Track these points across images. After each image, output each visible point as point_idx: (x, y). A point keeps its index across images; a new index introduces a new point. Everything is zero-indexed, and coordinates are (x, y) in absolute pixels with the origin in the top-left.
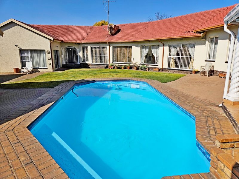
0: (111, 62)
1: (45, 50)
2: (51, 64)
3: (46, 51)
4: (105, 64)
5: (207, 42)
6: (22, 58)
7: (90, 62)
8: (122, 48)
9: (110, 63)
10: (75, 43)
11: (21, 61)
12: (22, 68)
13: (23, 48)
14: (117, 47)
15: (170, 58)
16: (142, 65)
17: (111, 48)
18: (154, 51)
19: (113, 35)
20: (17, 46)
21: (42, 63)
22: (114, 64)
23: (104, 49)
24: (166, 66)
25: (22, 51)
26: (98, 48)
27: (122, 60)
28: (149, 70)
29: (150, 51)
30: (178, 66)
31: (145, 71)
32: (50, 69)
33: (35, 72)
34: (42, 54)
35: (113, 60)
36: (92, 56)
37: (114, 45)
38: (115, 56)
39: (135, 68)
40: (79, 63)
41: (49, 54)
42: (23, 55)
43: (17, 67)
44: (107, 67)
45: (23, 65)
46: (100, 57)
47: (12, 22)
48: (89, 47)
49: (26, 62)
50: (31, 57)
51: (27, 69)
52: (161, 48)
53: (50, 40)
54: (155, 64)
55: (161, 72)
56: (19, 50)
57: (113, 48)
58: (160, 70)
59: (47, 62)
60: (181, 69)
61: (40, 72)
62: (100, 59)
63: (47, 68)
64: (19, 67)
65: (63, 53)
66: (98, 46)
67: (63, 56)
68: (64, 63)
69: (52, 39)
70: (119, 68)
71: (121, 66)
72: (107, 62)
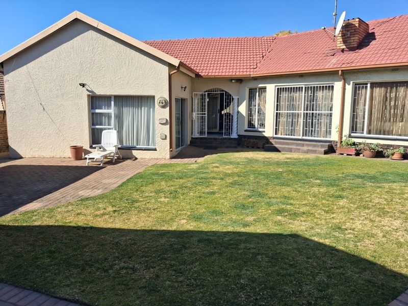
0: (346, 132)
1: (153, 97)
2: (166, 139)
3: (156, 99)
4: (322, 139)
6: (95, 119)
8: (392, 88)
9: (341, 138)
10: (231, 80)
11: (90, 126)
12: (91, 147)
13: (97, 93)
14: (374, 85)
17: (349, 88)
19: (352, 49)
20: (83, 85)
21: (143, 134)
22: (357, 141)
25: (95, 100)
26: (300, 89)
32: (163, 150)
33: (124, 159)
34: (144, 110)
35: (353, 128)
36: (278, 116)
38: (360, 113)
40: (235, 136)
41: (164, 107)
42: (98, 111)
43: (79, 145)
44: (331, 150)
45: (96, 138)
46: (306, 116)
47: (76, 21)
48: (272, 89)
49: (102, 130)
51: (105, 150)
53: (171, 66)
56: (88, 95)
59: (157, 132)
61: (136, 159)
63: (155, 150)
64: (85, 143)
65: (196, 107)
66: (302, 85)
67: (195, 114)
68: (196, 135)
69: (176, 62)
70: (379, 154)
71: (389, 146)
72: (328, 132)
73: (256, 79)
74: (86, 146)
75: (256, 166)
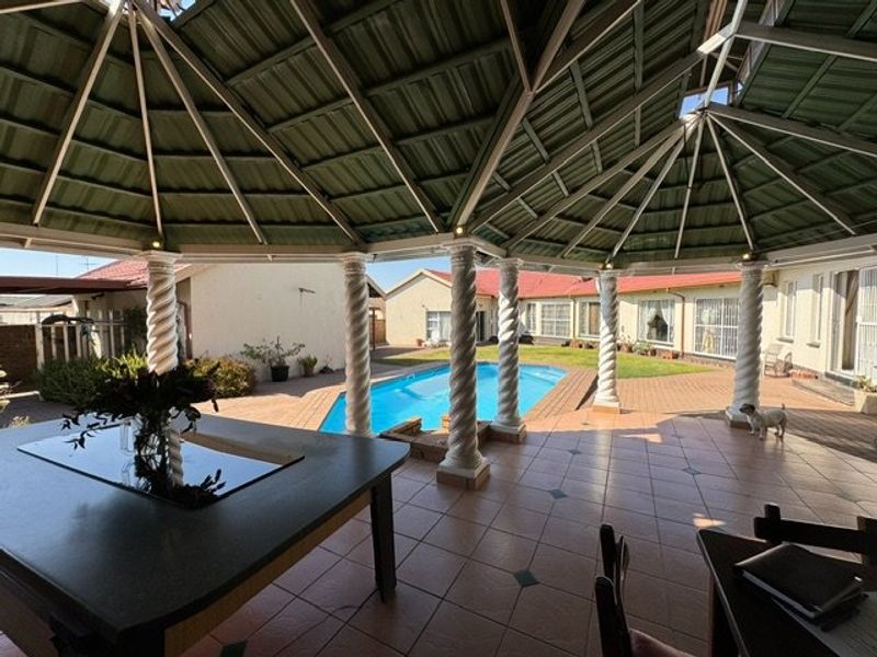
0: (577, 333)
4: (565, 338)
5: (780, 294)
6: (429, 324)
7: (536, 333)
9: (574, 337)
11: (426, 328)
12: (426, 339)
13: (430, 310)
14: (591, 304)
15: (699, 330)
16: (640, 343)
17: (578, 305)
18: (666, 314)
19: (585, 280)
20: (424, 306)
22: (582, 338)
23: (565, 308)
24: (689, 348)
25: (429, 314)
26: (554, 305)
28: (652, 355)
29: (659, 311)
30: (718, 350)
31: (645, 357)
35: (582, 331)
36: (543, 322)
37: (585, 300)
38: (585, 321)
39: (626, 349)
42: (430, 320)
43: (420, 338)
44: (568, 344)
45: (429, 335)
46: (557, 322)
47: (421, 274)
48: (539, 304)
49: (432, 330)
50: (441, 323)
51: (433, 341)
52: (678, 306)
54: (668, 343)
55: (677, 362)
56: (426, 312)
57: (583, 304)
58: (676, 356)
60: (724, 357)
62: (557, 328)
64: (423, 337)
66: (554, 303)
72: (569, 335)
73: (530, 298)
74: (424, 339)
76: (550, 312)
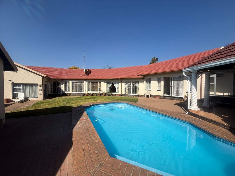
0: (87, 91)
1: (37, 84)
2: (41, 94)
3: (38, 85)
4: (82, 93)
6: (14, 90)
8: (94, 83)
10: (60, 79)
11: (12, 93)
12: (12, 99)
14: (91, 82)
15: (125, 89)
16: (108, 93)
17: (87, 82)
18: (115, 85)
19: (87, 75)
20: (10, 81)
21: (33, 94)
22: (89, 93)
23: (81, 84)
24: (123, 93)
25: (14, 85)
27: (94, 90)
28: (113, 96)
29: (113, 85)
30: (130, 93)
32: (40, 97)
33: (26, 101)
34: (34, 87)
35: (88, 90)
36: (73, 88)
38: (89, 87)
39: (104, 95)
40: (62, 93)
41: (41, 86)
42: (14, 88)
44: (84, 95)
45: (14, 96)
46: (79, 88)
48: (71, 82)
49: (18, 93)
50: (23, 89)
51: (19, 99)
52: (120, 83)
53: (43, 77)
54: (117, 92)
55: (121, 97)
56: (12, 83)
57: (89, 82)
58: (120, 95)
59: (38, 93)
60: (132, 94)
61: (30, 101)
62: (79, 90)
64: (10, 98)
65: (49, 86)
66: (78, 82)
67: (49, 88)
68: (50, 93)
69: (45, 76)
70: (93, 95)
71: (94, 93)
72: (84, 91)
73: (66, 80)
75: (67, 99)
76: (76, 84)
